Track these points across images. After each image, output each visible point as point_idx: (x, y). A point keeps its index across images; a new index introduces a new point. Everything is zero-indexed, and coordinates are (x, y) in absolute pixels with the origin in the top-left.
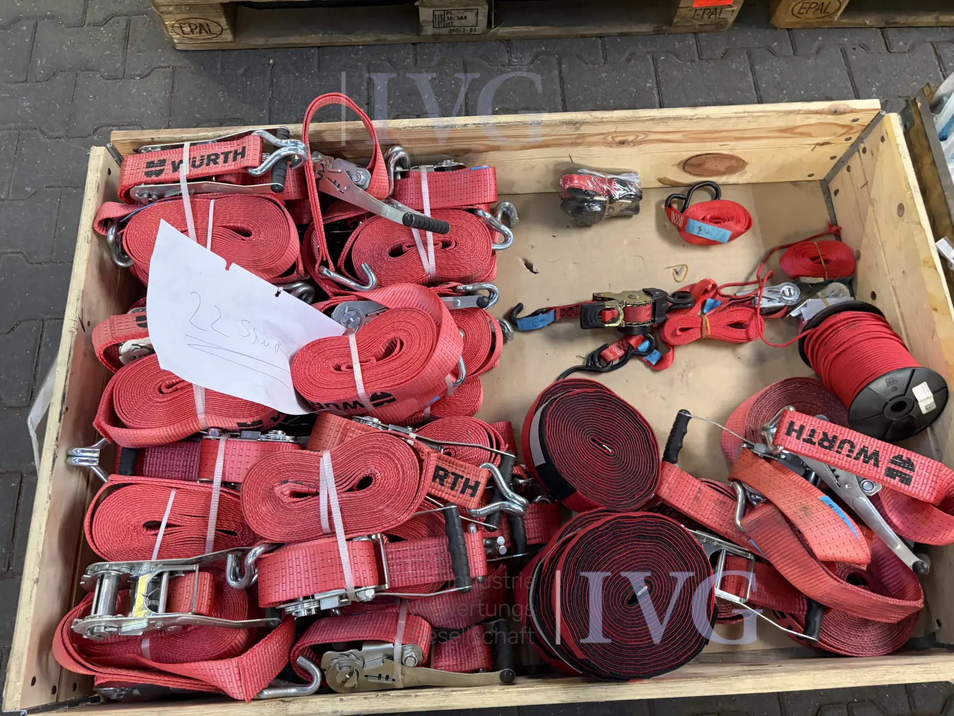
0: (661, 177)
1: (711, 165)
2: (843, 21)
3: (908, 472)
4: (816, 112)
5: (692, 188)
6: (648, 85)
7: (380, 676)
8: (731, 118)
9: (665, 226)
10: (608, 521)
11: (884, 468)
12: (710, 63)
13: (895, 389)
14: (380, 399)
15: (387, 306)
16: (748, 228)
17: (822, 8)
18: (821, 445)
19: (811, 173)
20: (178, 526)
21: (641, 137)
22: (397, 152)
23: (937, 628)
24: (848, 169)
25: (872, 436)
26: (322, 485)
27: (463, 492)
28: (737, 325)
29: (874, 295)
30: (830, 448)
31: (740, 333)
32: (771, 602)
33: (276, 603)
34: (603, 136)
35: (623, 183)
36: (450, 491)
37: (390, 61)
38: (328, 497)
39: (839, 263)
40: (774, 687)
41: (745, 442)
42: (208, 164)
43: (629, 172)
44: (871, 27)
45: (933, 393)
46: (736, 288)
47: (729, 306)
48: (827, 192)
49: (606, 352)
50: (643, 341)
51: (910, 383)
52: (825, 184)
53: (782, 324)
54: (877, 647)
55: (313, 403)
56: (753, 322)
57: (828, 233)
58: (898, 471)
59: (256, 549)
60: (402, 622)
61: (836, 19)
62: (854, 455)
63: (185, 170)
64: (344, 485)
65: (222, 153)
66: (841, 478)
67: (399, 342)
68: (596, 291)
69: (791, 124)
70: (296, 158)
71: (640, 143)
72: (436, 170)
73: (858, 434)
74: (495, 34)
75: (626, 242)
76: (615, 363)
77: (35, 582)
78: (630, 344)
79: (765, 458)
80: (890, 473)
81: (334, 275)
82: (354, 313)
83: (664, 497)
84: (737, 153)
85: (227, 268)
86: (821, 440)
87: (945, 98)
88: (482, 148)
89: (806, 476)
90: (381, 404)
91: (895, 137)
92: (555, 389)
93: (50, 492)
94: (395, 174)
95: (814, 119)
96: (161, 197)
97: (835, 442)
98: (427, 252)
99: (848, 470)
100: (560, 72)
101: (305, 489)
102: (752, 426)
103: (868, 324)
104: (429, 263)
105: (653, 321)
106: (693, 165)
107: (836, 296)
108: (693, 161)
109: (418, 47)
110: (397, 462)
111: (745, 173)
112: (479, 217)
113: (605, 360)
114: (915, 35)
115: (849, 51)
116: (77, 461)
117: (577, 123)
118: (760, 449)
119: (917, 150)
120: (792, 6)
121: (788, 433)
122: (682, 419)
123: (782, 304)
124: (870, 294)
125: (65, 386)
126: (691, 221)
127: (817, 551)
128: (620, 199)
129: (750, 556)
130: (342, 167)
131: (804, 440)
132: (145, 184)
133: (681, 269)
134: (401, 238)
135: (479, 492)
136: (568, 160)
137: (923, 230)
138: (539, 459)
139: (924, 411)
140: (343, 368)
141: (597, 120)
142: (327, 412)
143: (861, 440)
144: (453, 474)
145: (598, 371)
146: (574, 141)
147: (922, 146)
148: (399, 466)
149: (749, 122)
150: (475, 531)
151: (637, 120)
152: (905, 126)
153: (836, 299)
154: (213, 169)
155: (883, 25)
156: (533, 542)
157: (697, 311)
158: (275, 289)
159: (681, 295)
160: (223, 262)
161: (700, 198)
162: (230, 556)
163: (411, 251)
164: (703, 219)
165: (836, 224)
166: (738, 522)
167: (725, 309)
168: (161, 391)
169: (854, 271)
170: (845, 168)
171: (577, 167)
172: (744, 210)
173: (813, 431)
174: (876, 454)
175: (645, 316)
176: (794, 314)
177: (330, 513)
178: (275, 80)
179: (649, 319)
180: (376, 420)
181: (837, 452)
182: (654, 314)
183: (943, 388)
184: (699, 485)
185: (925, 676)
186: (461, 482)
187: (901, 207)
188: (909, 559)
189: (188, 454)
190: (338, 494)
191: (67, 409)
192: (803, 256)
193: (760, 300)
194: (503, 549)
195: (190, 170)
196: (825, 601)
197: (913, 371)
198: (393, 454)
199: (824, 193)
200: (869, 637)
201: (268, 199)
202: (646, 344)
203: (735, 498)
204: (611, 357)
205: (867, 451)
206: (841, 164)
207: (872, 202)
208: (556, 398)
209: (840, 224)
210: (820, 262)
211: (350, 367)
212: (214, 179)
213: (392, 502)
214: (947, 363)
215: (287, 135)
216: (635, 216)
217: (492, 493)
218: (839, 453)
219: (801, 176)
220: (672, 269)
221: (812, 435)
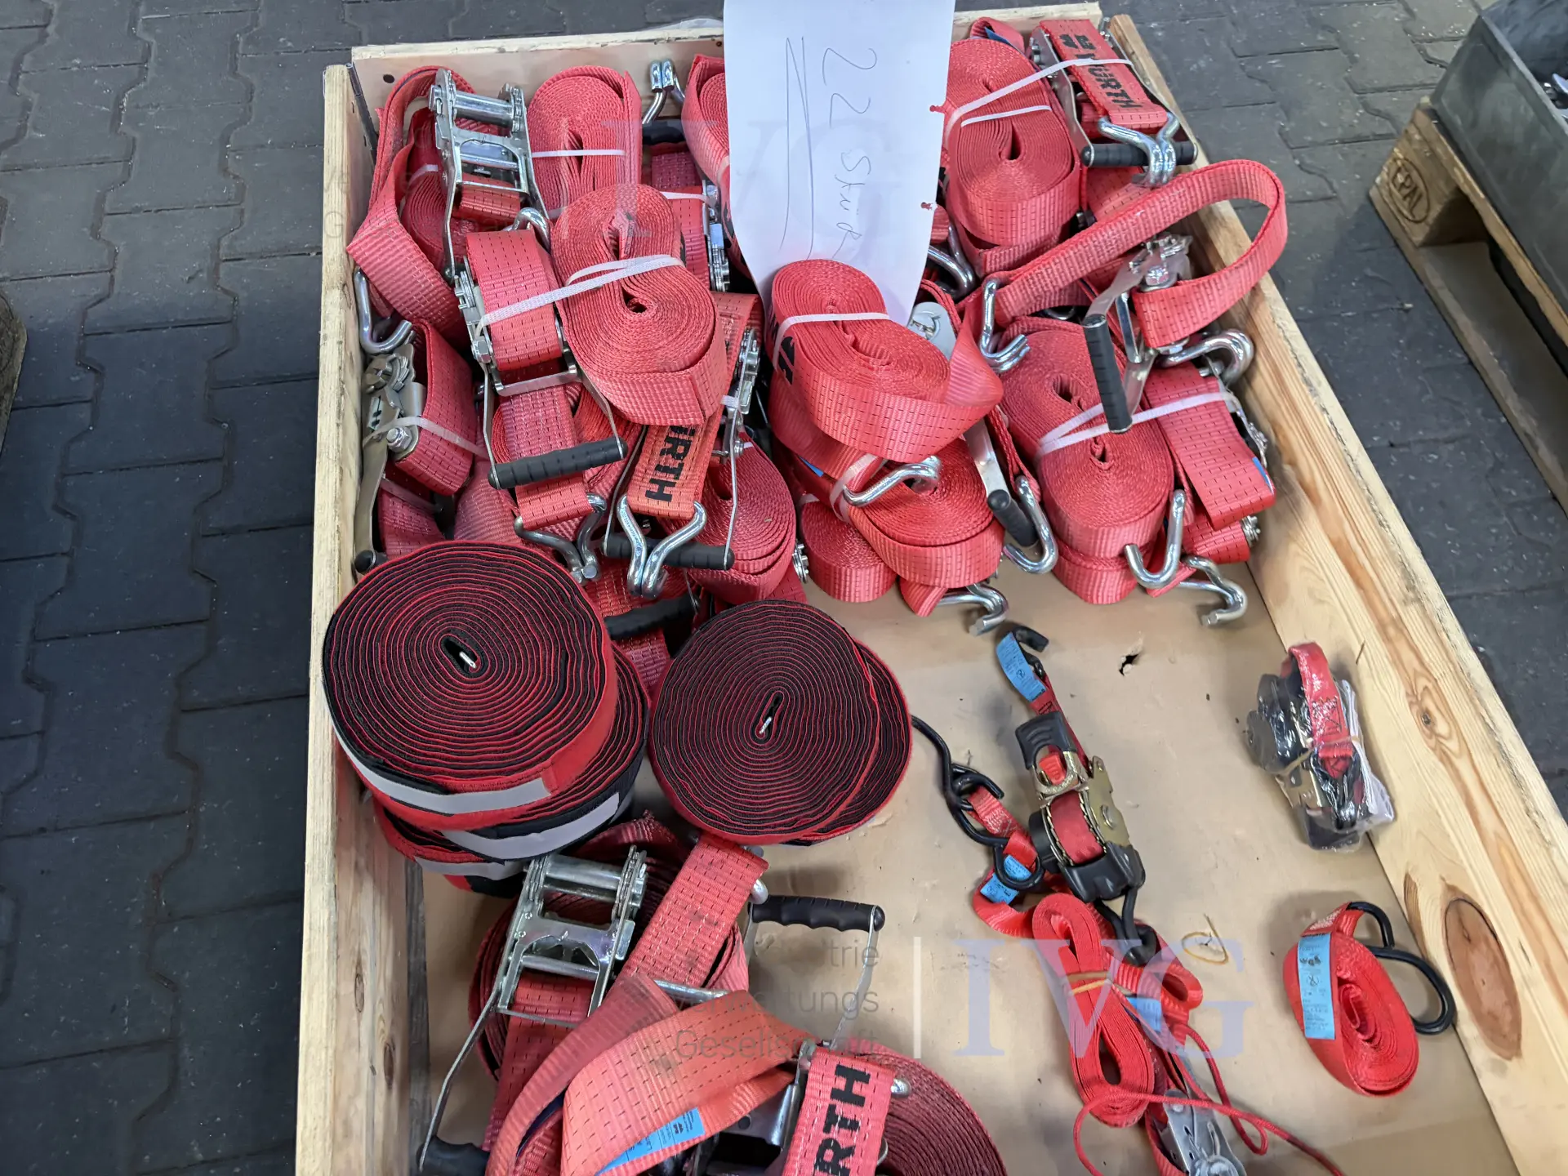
0: (1414, 878)
1: (1480, 961)
5: (1420, 960)
16: (1364, 1091)
18: (826, 1144)
20: (580, 170)
22: (1239, 345)
26: (631, 261)
27: (653, 481)
28: (1108, 1056)
34: (1419, 668)
42: (1100, 82)
49: (988, 797)
56: (1125, 1092)
63: (1082, 63)
64: (631, 285)
71: (1445, 758)
72: (1234, 416)
76: (972, 822)
77: (499, 49)
78: (1013, 838)
85: (933, 109)
86: (836, 1142)
93: (609, 45)
98: (1077, 430)
104: (1059, 439)
105: (1067, 864)
106: (1461, 923)
108: (1467, 916)
111: (1503, 1072)
113: (972, 798)
117: (1413, 589)
121: (841, 1071)
126: (1326, 943)
132: (1050, 38)
133: (1216, 952)
135: (655, 506)
136: (1357, 650)
141: (1437, 621)
142: (758, 301)
144: (681, 465)
145: (944, 785)
146: (1387, 621)
150: (590, 501)
154: (1094, 88)
158: (931, 200)
159: (1150, 940)
160: (940, 101)
163: (1070, 406)
173: (854, 1126)
175: (1071, 840)
182: (1083, 863)
184: (725, 921)
190: (619, 281)
195: (1084, 68)
202: (1021, 872)
204: (982, 806)
212: (1081, 93)
216: (1302, 842)
220: (1208, 930)
221: (844, 1123)
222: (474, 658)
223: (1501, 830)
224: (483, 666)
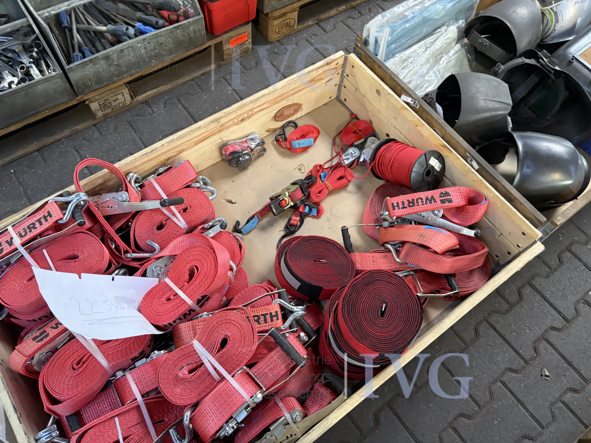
0: (267, 129)
1: (287, 113)
2: (299, 27)
3: (449, 197)
4: (320, 67)
5: (283, 127)
6: (229, 92)
7: (287, 437)
8: (286, 85)
9: (282, 151)
10: (350, 287)
11: (439, 201)
12: (252, 70)
13: (423, 166)
14: (202, 301)
15: (175, 254)
16: (319, 133)
17: (288, 25)
18: (410, 206)
19: (330, 96)
20: (130, 435)
21: (250, 113)
22: (133, 177)
23: (497, 259)
24: (345, 87)
25: (426, 191)
26: (202, 358)
27: (272, 321)
28: (341, 178)
29: (388, 135)
30: (414, 205)
31: (344, 181)
32: (432, 288)
33: (213, 435)
34: (232, 121)
35: (252, 139)
36: (265, 325)
37: (85, 139)
38: (209, 362)
39: (366, 129)
40: (458, 317)
41: (377, 226)
42: (30, 231)
43: (252, 133)
44: (313, 25)
45: (438, 160)
46: (330, 163)
47: (332, 171)
48: (341, 102)
49: (292, 222)
50: (305, 207)
51: (427, 161)
52: (338, 99)
53: (358, 168)
54: (482, 280)
55: (165, 326)
56: (347, 173)
57: (352, 119)
58: (445, 199)
59: (186, 414)
60: (281, 404)
61: (296, 27)
62: (425, 203)
63: (17, 242)
64: (214, 351)
65: (36, 221)
66: (426, 216)
67: (194, 267)
68: (270, 196)
69: (312, 77)
70: (82, 203)
71: (250, 116)
72: (158, 175)
73: (421, 193)
74: (137, 101)
75: (268, 167)
76: (299, 224)
78: (300, 212)
79: (390, 227)
80: (443, 202)
81: (135, 255)
82: (158, 268)
83: (360, 269)
84: (295, 101)
85: (80, 278)
86: (408, 204)
87: (367, 38)
88: (175, 154)
89: (411, 223)
90: (203, 304)
91: (358, 64)
92: (282, 249)
94: (136, 187)
95: (320, 71)
96: (8, 264)
97: (414, 202)
98: (177, 218)
99: (426, 211)
100: (182, 105)
101: (195, 365)
102: (376, 217)
103: (394, 146)
104: (182, 223)
105: (305, 195)
106: (278, 117)
107: (373, 143)
108: (278, 114)
109: (98, 126)
110: (234, 322)
111: (303, 109)
112: (193, 187)
113: (293, 225)
114: (332, 21)
115: (310, 39)
116: (44, 440)
117: (218, 119)
118: (386, 224)
119: (369, 65)
120: (274, 29)
121: (394, 209)
122: (345, 232)
123: (354, 158)
124: (386, 136)
125: (12, 402)
126: (293, 142)
127: (438, 250)
128: (255, 147)
129: (411, 273)
130: (108, 197)
131: (402, 208)
133: (301, 167)
134: (158, 219)
135: (280, 316)
136: (221, 140)
137: (392, 95)
138: (296, 284)
139: (438, 170)
140: (172, 297)
141: (226, 113)
142: (178, 324)
143: (423, 195)
144: (262, 315)
145: (294, 232)
146: (219, 129)
147: (370, 62)
148: (236, 324)
149: (295, 84)
150: (289, 336)
151: (245, 105)
152: (359, 57)
153: (374, 145)
154: (35, 232)
155: (317, 22)
156: (315, 328)
157: (319, 182)
158: (110, 277)
159: (309, 177)
160: (76, 276)
161: (289, 131)
162: (171, 431)
163: (168, 222)
164: (297, 139)
165: (353, 114)
166: (398, 260)
167: (331, 174)
168: (74, 369)
169: (373, 130)
170: (343, 87)
171: (226, 142)
172: (313, 126)
173: (403, 202)
174: (432, 197)
175: (300, 195)
176: (361, 160)
177: (215, 369)
178: (21, 180)
179: (302, 195)
180: (205, 313)
181: (417, 205)
182: (303, 192)
183: (440, 156)
184: (371, 255)
185: (508, 274)
186: (268, 317)
187: (378, 91)
188: (471, 233)
189: (108, 398)
190: (213, 357)
191: (20, 414)
192: (349, 133)
193: (344, 162)
194: (306, 338)
195: (21, 240)
196: (452, 271)
197: (425, 154)
198: (230, 320)
199: (340, 103)
200: (476, 278)
201: (77, 233)
202: (307, 208)
203: (390, 251)
204: (295, 223)
205: (428, 198)
206: (340, 86)
207: (364, 96)
208: (287, 251)
209: (355, 113)
210: (358, 133)
211: (176, 294)
212: (39, 237)
213: (244, 344)
214: (435, 145)
215: (69, 194)
216: (265, 154)
217: (286, 313)
218: (419, 205)
219: (327, 100)
220: (297, 169)
221: (403, 204)
222: (382, 306)
223: (268, 103)
224: (382, 303)
